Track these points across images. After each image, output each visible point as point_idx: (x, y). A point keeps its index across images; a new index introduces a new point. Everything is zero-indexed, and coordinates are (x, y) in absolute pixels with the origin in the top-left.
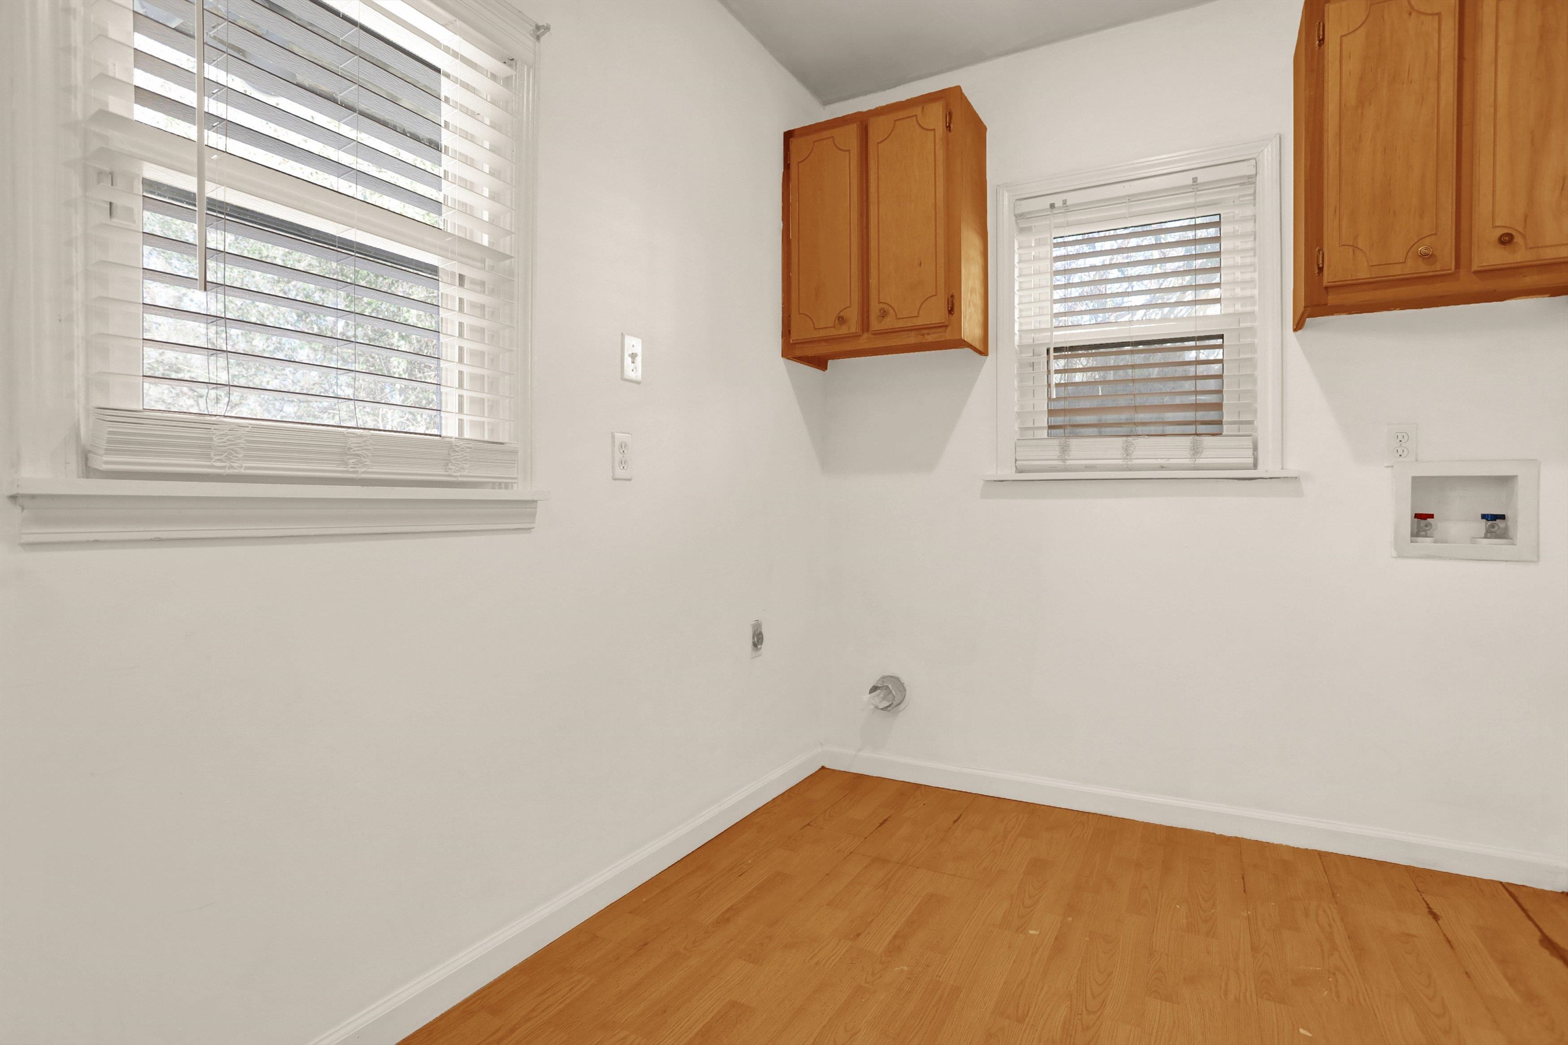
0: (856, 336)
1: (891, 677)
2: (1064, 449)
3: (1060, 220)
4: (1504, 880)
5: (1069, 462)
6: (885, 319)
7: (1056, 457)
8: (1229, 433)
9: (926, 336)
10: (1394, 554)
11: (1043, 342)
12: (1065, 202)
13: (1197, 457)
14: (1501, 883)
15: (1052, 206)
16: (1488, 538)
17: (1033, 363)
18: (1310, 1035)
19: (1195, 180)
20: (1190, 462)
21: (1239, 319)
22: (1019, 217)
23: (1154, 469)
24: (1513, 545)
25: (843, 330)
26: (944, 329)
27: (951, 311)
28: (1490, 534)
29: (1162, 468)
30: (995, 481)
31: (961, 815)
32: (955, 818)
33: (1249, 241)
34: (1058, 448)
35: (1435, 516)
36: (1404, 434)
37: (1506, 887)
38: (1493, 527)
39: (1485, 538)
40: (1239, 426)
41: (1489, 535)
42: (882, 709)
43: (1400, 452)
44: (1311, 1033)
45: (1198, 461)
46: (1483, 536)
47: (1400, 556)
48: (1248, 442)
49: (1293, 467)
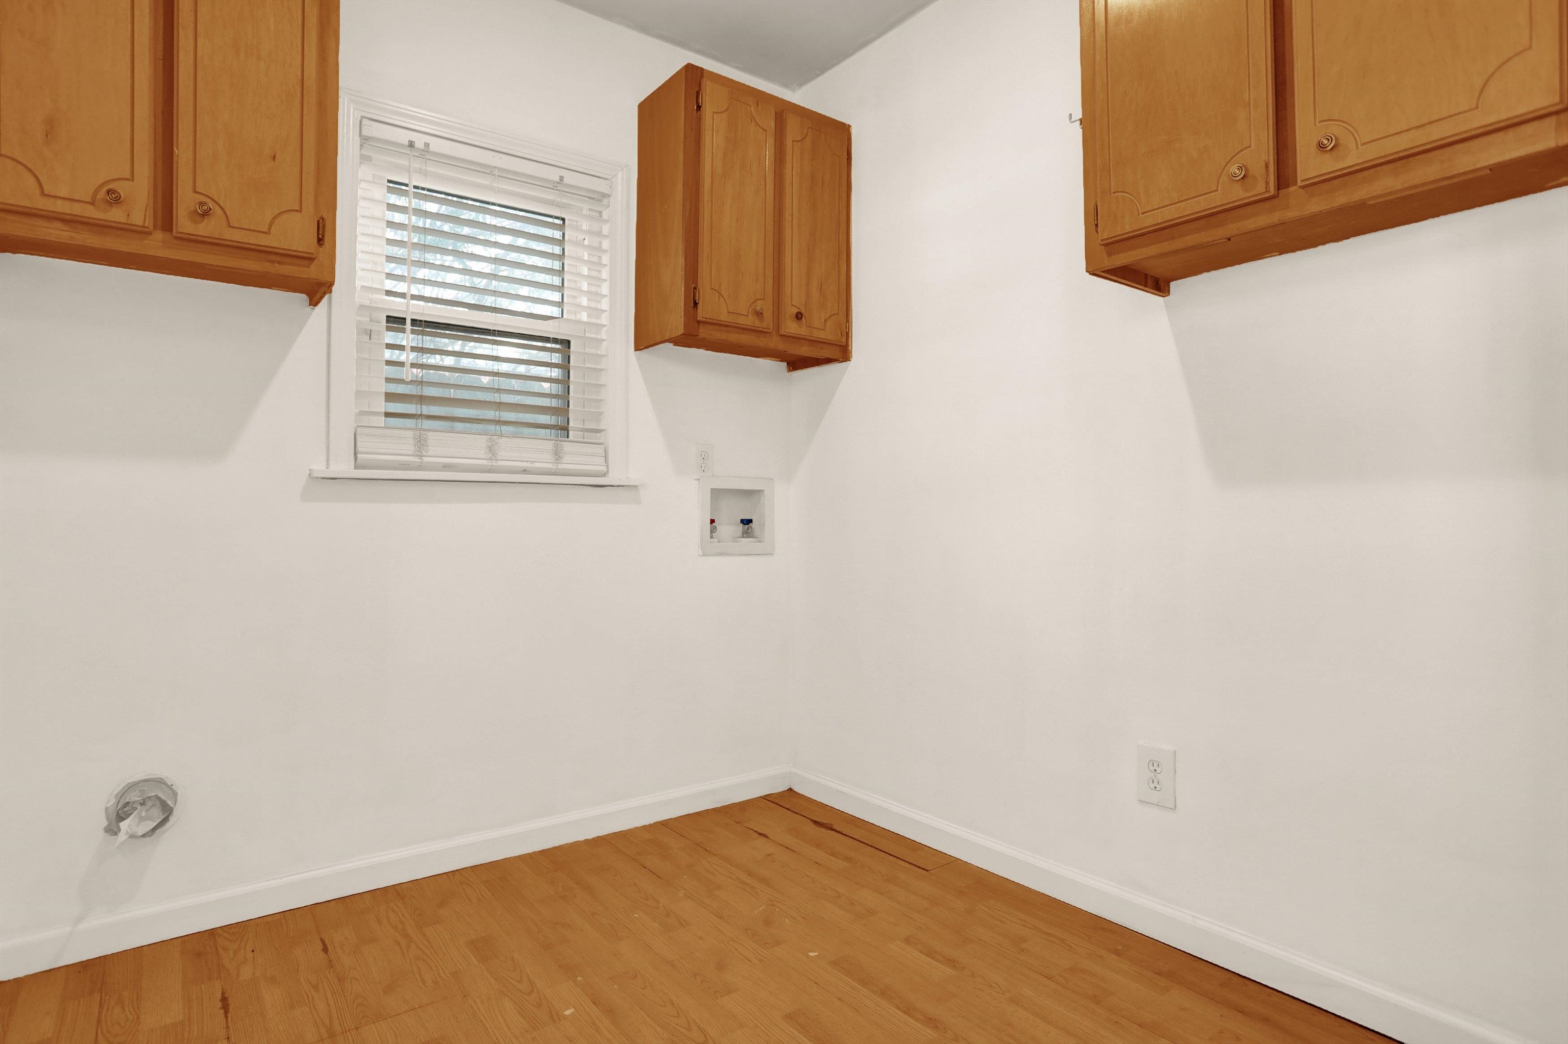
0: (143, 233)
1: (146, 781)
2: (421, 443)
3: (416, 164)
4: (762, 795)
5: (426, 459)
6: (205, 220)
7: (410, 452)
8: (574, 439)
9: (277, 265)
10: (701, 553)
11: (381, 306)
12: (427, 145)
13: (560, 462)
14: (761, 797)
15: (411, 145)
16: (744, 538)
17: (371, 330)
18: (817, 954)
19: (562, 178)
20: (554, 467)
21: (585, 328)
22: (365, 140)
23: (514, 473)
24: (760, 542)
25: (116, 215)
26: (306, 262)
27: (320, 241)
28: (747, 534)
29: (525, 471)
30: (324, 478)
31: (321, 939)
32: (320, 946)
33: (595, 255)
34: (412, 441)
35: (715, 521)
36: (705, 453)
37: (766, 798)
38: (748, 529)
39: (742, 537)
40: (584, 434)
41: (745, 535)
42: (143, 836)
43: (703, 468)
44: (816, 952)
45: (561, 466)
46: (741, 536)
47: (705, 555)
48: (600, 450)
49: (633, 476)
